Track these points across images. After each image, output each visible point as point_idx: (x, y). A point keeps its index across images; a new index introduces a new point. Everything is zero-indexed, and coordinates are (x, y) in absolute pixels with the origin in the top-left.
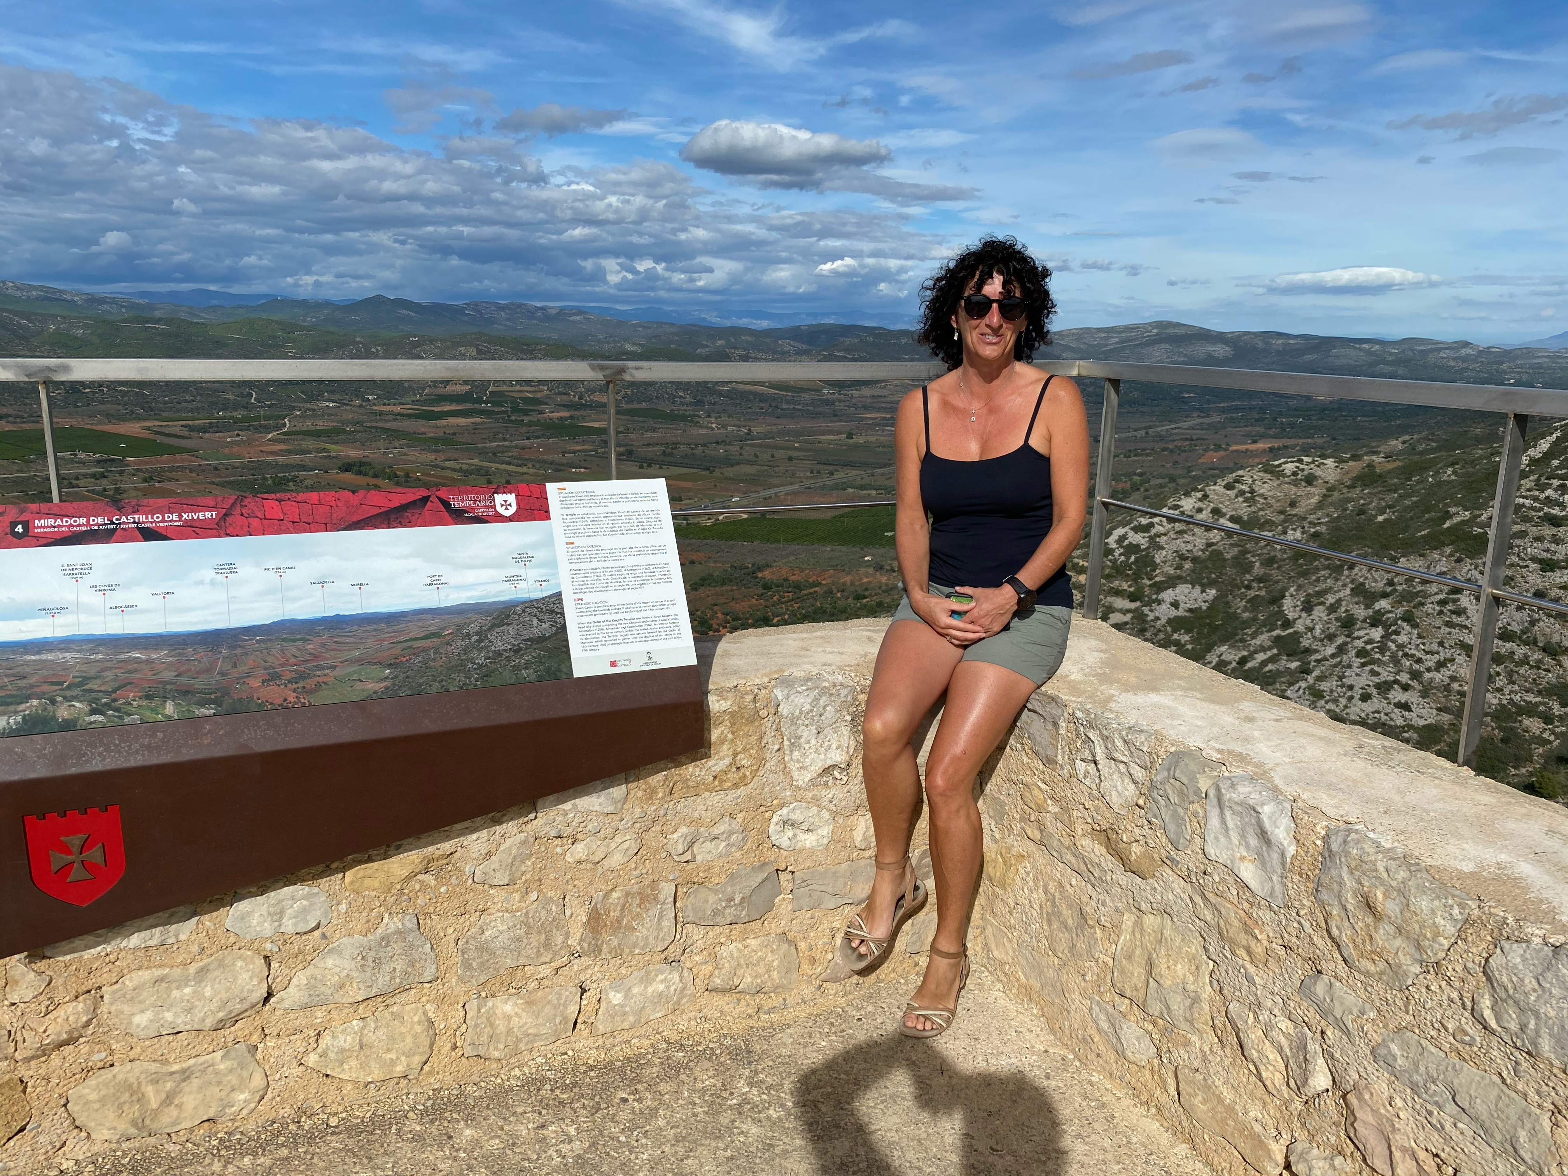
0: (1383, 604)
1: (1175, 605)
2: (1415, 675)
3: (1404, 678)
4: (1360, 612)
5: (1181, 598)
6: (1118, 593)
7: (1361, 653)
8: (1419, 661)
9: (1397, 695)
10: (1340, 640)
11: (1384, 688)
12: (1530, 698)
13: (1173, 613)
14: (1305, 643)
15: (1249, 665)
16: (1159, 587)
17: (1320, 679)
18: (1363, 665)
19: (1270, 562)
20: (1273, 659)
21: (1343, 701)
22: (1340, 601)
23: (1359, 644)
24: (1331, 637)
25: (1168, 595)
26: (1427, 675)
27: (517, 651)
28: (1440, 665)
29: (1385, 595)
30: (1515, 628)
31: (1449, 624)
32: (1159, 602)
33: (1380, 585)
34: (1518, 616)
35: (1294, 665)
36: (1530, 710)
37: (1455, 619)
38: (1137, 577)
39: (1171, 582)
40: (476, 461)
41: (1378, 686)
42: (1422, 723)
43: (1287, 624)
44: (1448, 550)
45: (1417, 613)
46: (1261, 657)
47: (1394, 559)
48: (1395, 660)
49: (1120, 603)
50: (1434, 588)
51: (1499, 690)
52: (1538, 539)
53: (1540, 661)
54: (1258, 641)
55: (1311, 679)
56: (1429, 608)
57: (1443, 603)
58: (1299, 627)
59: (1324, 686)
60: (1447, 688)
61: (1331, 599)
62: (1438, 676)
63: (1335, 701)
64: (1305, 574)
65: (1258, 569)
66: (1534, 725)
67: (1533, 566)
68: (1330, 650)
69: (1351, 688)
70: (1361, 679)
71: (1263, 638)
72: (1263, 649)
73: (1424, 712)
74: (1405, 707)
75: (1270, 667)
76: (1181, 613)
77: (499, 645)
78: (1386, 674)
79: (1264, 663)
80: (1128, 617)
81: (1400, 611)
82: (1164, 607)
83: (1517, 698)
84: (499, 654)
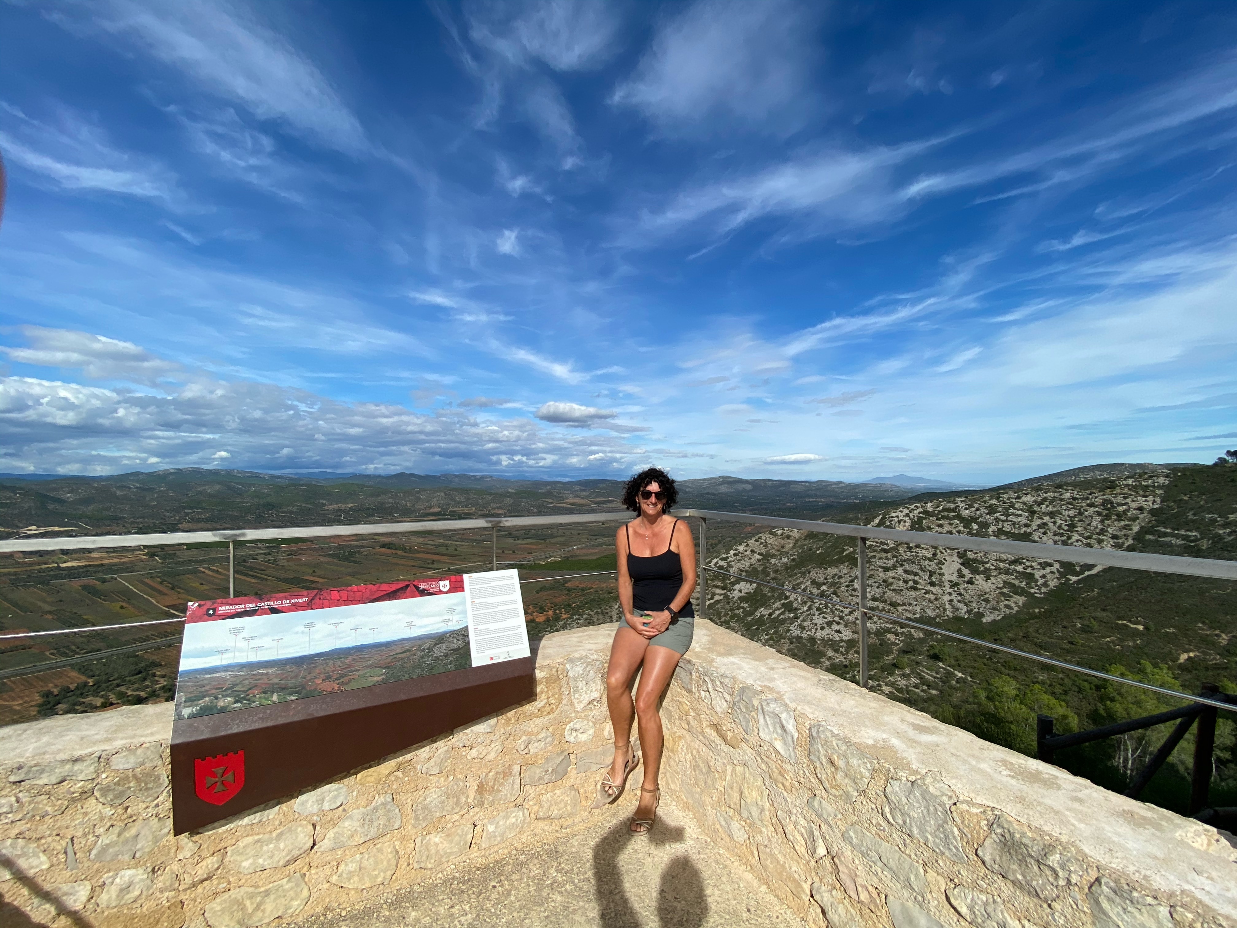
0: (824, 588)
1: (740, 591)
2: (841, 618)
3: (837, 619)
4: (815, 591)
5: (742, 588)
6: (717, 587)
7: (818, 609)
8: (842, 611)
9: (835, 627)
10: (809, 604)
11: (829, 624)
12: (888, 625)
13: (740, 594)
14: (795, 605)
15: (773, 616)
16: (733, 584)
17: (803, 621)
18: (820, 614)
19: (776, 571)
20: (782, 613)
21: (814, 631)
22: (806, 587)
23: (817, 605)
24: (805, 603)
25: (737, 587)
26: (846, 618)
27: (446, 656)
28: (850, 613)
29: (824, 584)
30: (878, 596)
31: (851, 595)
32: (734, 590)
33: (821, 580)
34: (878, 590)
35: (792, 615)
36: (889, 631)
37: (853, 593)
38: (723, 580)
39: (738, 581)
40: (442, 541)
41: (827, 623)
42: (847, 638)
43: (787, 598)
44: (847, 564)
45: (838, 591)
46: (777, 612)
47: (826, 569)
48: (832, 612)
49: (718, 591)
50: (843, 580)
51: (875, 623)
52: (881, 558)
53: (889, 609)
54: (775, 606)
55: (799, 621)
56: (842, 588)
57: (848, 586)
58: (792, 599)
59: (805, 624)
60: (855, 623)
61: (803, 586)
62: (850, 618)
63: (810, 631)
64: (791, 576)
65: (772, 575)
66: (891, 637)
67: (880, 570)
68: (805, 608)
69: (816, 624)
70: (819, 620)
71: (777, 604)
72: (778, 609)
73: (847, 634)
74: (839, 632)
75: (782, 617)
76: (743, 594)
77: (438, 654)
78: (829, 618)
79: (779, 615)
80: (722, 597)
81: (831, 591)
82: (736, 592)
83: (883, 626)
84: (438, 658)
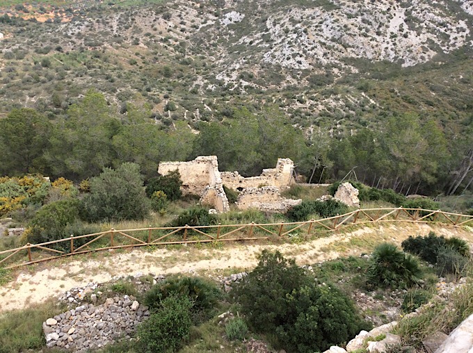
0: (298, 25)
1: (230, 19)
2: (305, 52)
3: (301, 52)
4: (291, 28)
5: (233, 17)
6: (211, 12)
7: (289, 43)
8: (306, 47)
9: (298, 58)
10: (283, 37)
11: (294, 56)
13: (229, 22)
14: (272, 37)
16: (225, 12)
17: (275, 51)
18: (289, 47)
20: (261, 43)
22: (285, 23)
23: (289, 39)
24: (280, 36)
25: (228, 15)
26: (308, 52)
28: (313, 49)
30: (336, 37)
31: (317, 34)
33: (298, 18)
34: (338, 33)
35: (268, 45)
36: (335, 66)
37: (320, 33)
42: (304, 68)
43: (267, 30)
45: (308, 30)
46: (257, 41)
48: (299, 46)
49: (211, 17)
50: (314, 21)
51: (328, 58)
52: (348, 6)
53: (341, 50)
55: (272, 51)
56: (312, 28)
57: (317, 26)
58: (271, 31)
59: (276, 54)
60: (313, 57)
61: (282, 22)
63: (279, 59)
64: (274, 12)
67: (345, 16)
69: (284, 55)
70: (288, 52)
71: (259, 35)
74: (300, 62)
76: (232, 22)
79: (258, 44)
80: (213, 23)
81: (303, 29)
82: (227, 19)
